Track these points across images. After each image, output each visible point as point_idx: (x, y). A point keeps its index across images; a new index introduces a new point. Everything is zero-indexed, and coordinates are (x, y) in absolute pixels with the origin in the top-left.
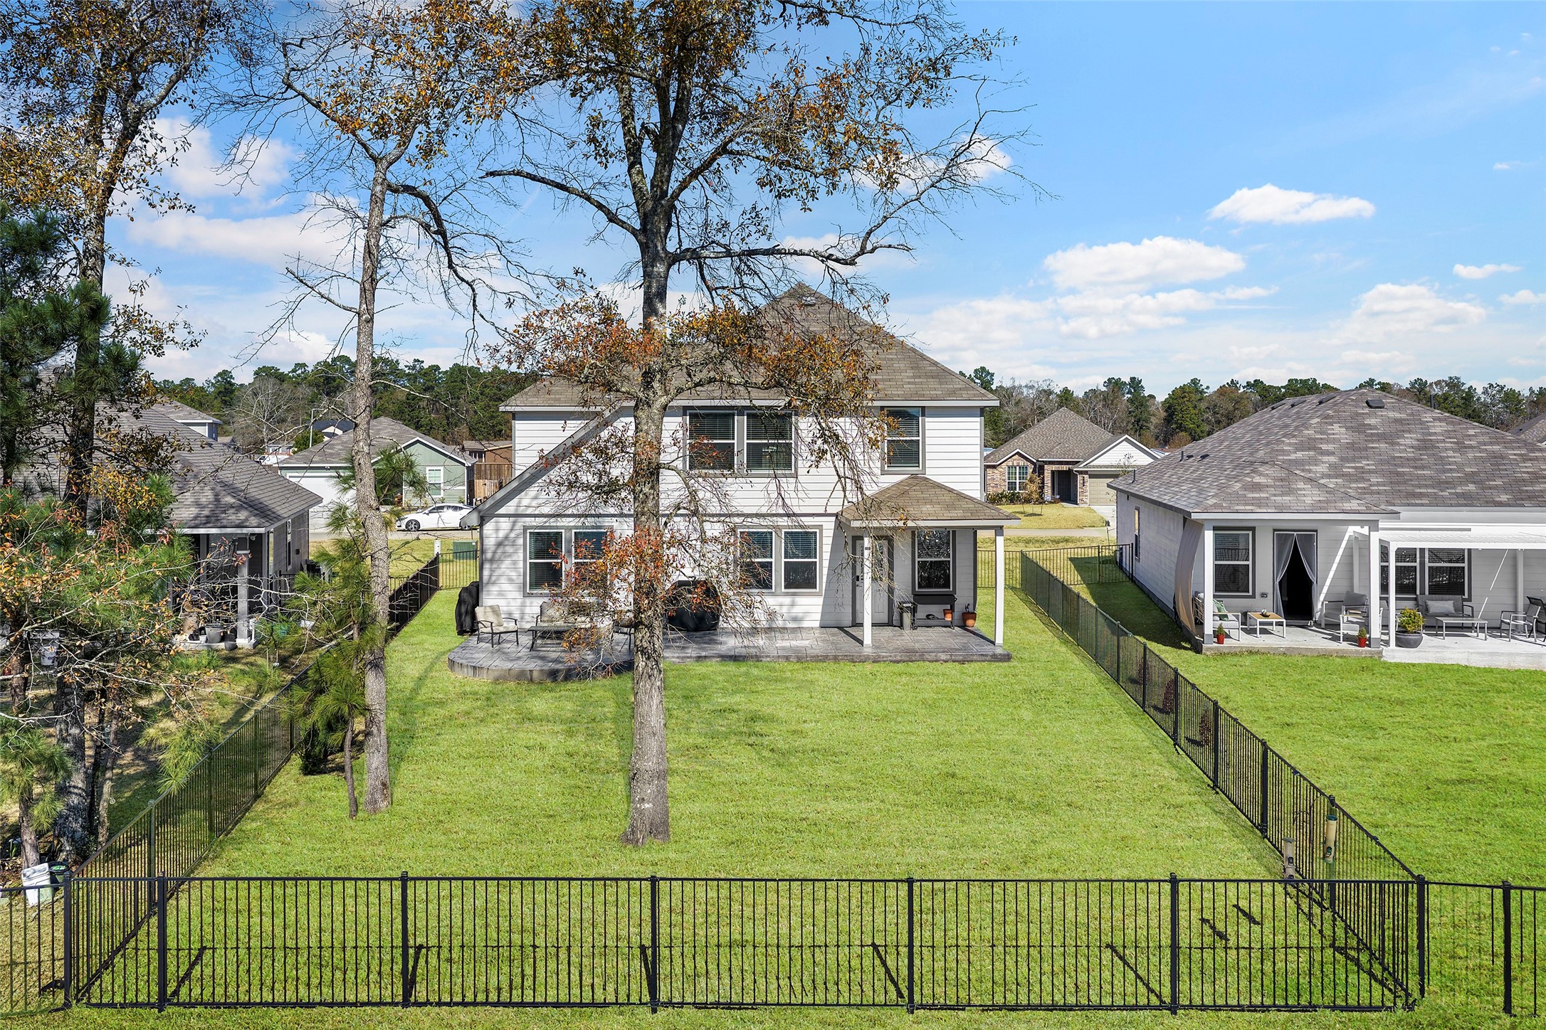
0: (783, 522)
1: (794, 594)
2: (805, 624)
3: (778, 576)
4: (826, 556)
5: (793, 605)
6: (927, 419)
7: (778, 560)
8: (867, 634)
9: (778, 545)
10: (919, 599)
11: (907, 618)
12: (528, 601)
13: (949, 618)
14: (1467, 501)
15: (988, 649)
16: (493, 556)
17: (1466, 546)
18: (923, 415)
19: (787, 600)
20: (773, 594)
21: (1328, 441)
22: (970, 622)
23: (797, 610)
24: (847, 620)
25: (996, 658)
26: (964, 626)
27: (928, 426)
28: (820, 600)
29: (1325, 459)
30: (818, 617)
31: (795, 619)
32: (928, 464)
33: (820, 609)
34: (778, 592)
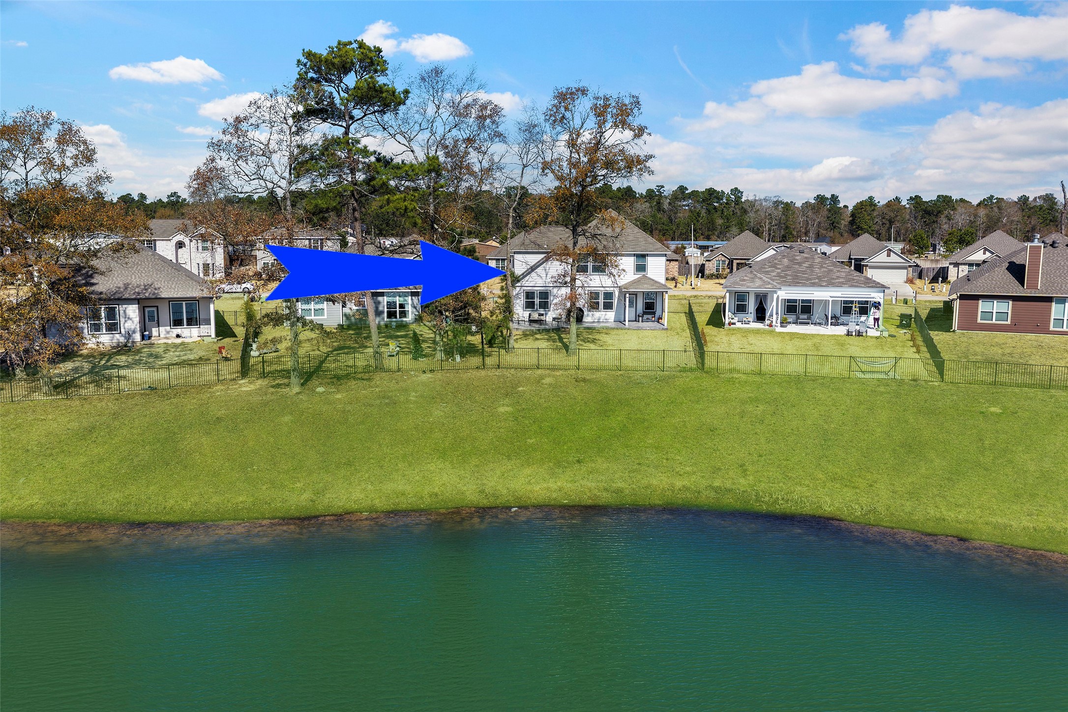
0: (602, 289)
1: (606, 311)
2: (609, 321)
3: (601, 306)
4: (616, 300)
5: (606, 315)
6: (648, 258)
7: (601, 300)
8: (627, 323)
9: (601, 297)
10: (644, 313)
11: (640, 318)
12: (525, 312)
13: (653, 319)
14: (813, 285)
15: (662, 326)
16: (515, 298)
17: (812, 299)
18: (647, 256)
19: (604, 313)
20: (599, 311)
21: (780, 264)
22: (660, 320)
23: (607, 317)
24: (623, 320)
25: (663, 329)
26: (658, 322)
27: (648, 260)
28: (614, 313)
29: (777, 270)
30: (613, 318)
31: (606, 319)
32: (649, 271)
33: (614, 316)
34: (601, 311)
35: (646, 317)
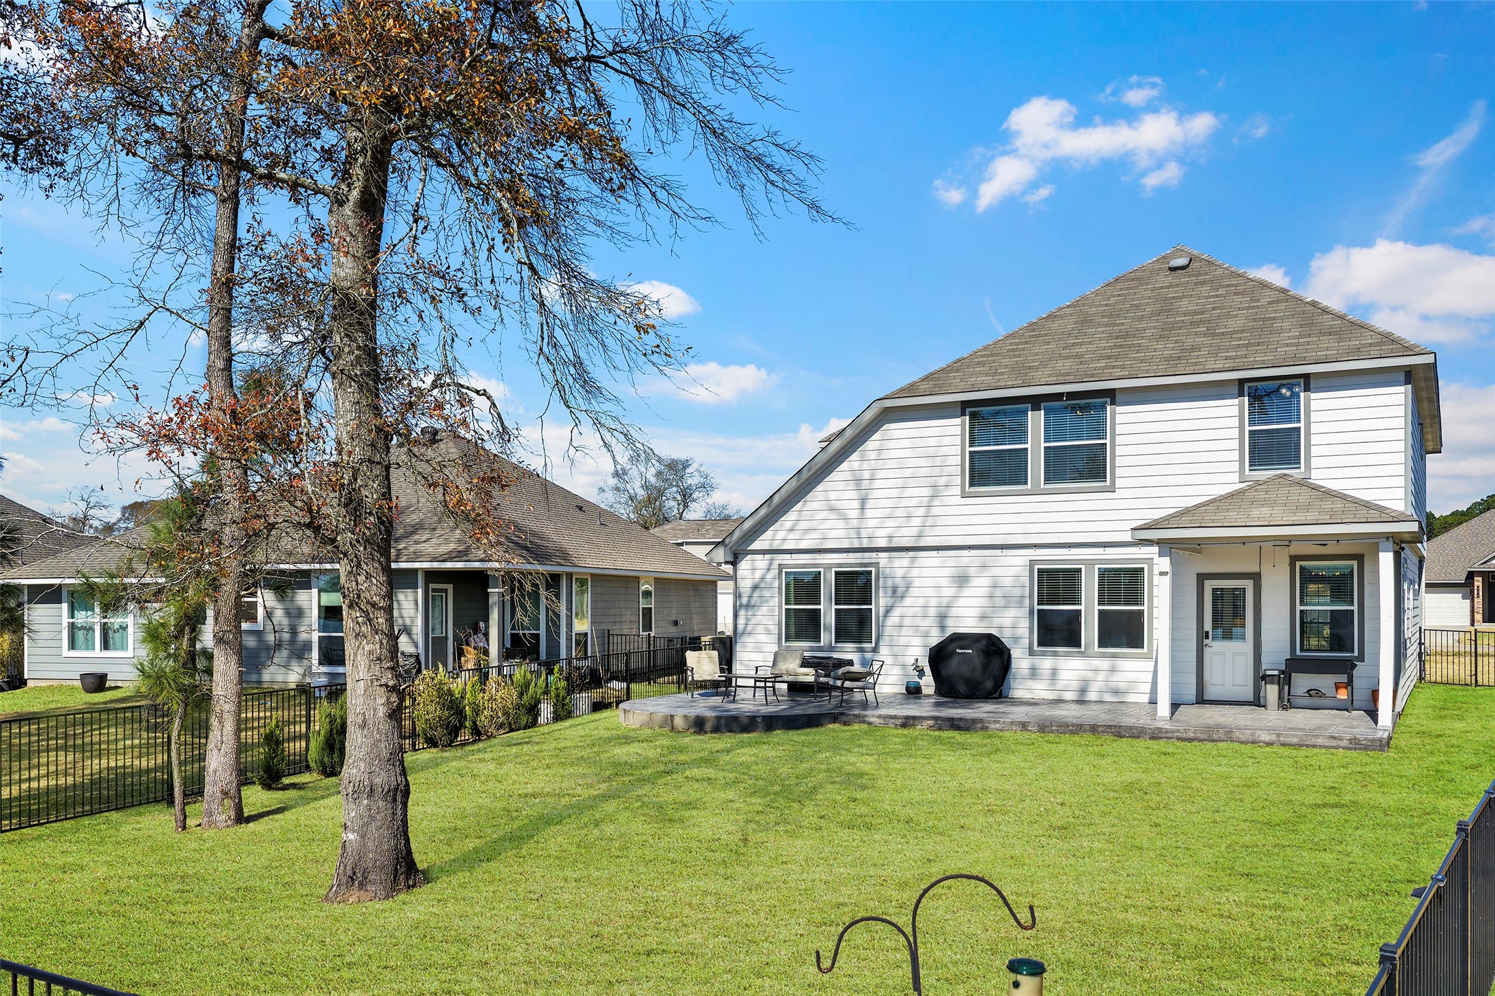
0: (1094, 552)
1: (1114, 656)
3: (1090, 630)
4: (1160, 603)
5: (1113, 670)
6: (1313, 396)
7: (1089, 607)
9: (1089, 589)
10: (1295, 665)
11: (1279, 690)
13: (1339, 694)
16: (749, 601)
18: (1307, 389)
19: (1104, 664)
20: (1083, 655)
23: (1120, 680)
26: (1373, 711)
27: (1314, 405)
28: (1151, 664)
30: (1148, 688)
31: (1116, 692)
32: (1315, 462)
33: (1149, 677)
34: (1090, 652)
35: (1302, 682)
